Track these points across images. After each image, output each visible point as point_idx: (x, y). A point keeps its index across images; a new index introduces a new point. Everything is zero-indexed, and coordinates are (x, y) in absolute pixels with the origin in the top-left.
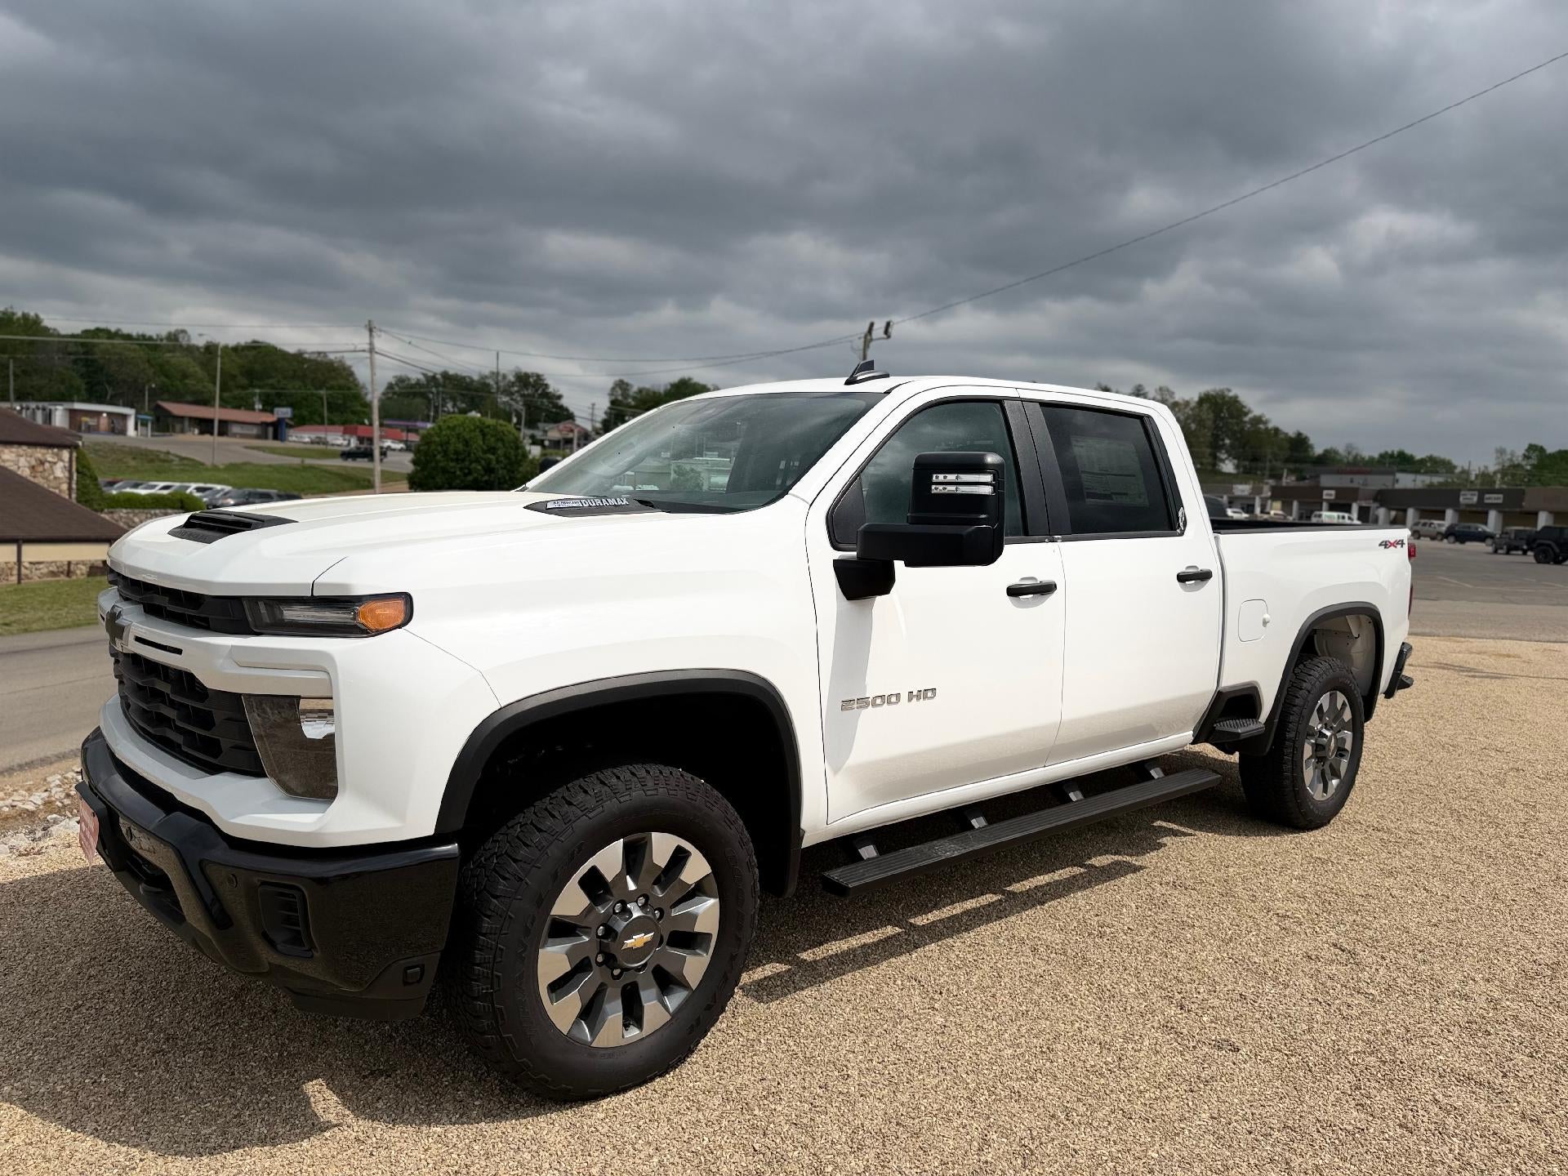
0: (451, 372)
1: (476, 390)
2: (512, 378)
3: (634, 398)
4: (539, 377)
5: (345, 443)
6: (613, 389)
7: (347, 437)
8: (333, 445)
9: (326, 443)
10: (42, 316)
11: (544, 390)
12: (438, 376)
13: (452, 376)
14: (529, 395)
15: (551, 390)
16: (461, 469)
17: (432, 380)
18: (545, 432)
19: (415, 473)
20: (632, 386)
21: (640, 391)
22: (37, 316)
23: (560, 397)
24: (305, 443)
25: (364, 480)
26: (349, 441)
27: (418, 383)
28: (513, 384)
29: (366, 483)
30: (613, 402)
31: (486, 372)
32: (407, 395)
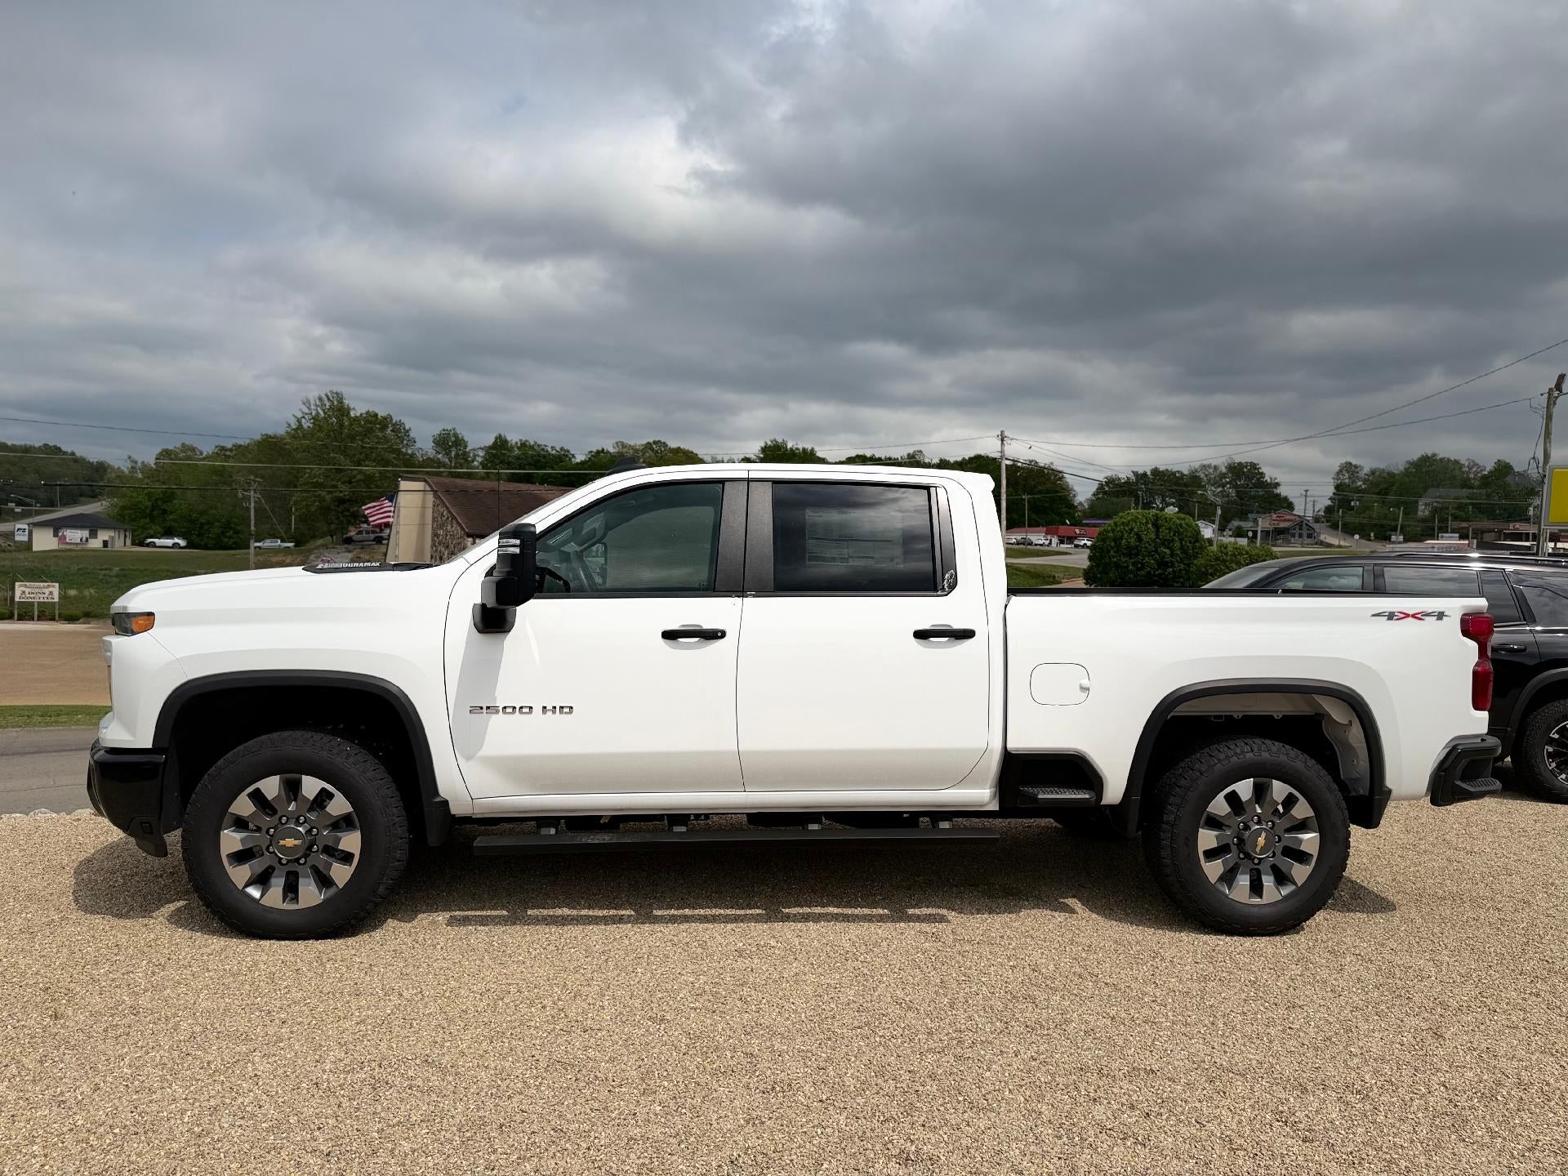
0: (1162, 468)
1: (1186, 485)
2: (1224, 470)
3: (1365, 481)
4: (1254, 466)
5: (1047, 542)
6: (1340, 472)
7: (1049, 538)
8: (1036, 545)
9: (1031, 544)
10: (816, 449)
11: (1258, 479)
12: (1149, 473)
13: (1163, 471)
14: (1242, 486)
15: (1267, 478)
16: (1133, 564)
17: (1141, 477)
18: (1255, 521)
19: (1090, 568)
20: (1362, 468)
21: (1373, 472)
22: (813, 449)
23: (1277, 485)
24: (1012, 544)
25: (1050, 577)
26: (1051, 540)
27: (1128, 482)
28: (1223, 476)
29: (1051, 579)
30: (1337, 487)
31: (1197, 465)
32: (1117, 494)
